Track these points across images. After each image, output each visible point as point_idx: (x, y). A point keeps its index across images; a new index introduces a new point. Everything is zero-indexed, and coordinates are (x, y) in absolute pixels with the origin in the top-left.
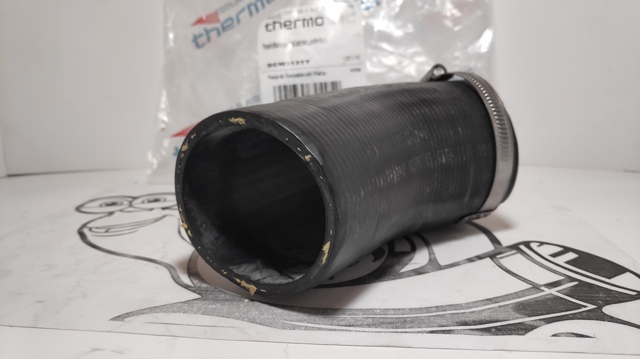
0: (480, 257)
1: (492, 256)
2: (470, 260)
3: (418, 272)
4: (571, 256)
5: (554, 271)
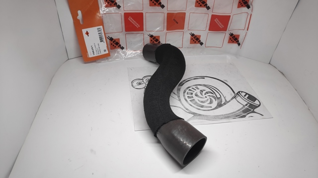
0: (233, 98)
1: (235, 97)
2: (232, 99)
3: (225, 104)
4: (247, 96)
5: (246, 101)
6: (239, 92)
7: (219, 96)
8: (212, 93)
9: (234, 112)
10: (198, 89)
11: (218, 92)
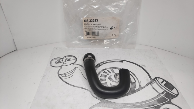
5: (162, 88)
11: (133, 77)
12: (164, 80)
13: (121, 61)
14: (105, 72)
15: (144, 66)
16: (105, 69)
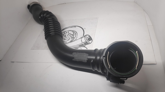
1: (82, 38)
3: (74, 41)
4: (89, 37)
5: (85, 40)
6: (86, 35)
7: (74, 37)
8: (73, 35)
9: (74, 46)
10: (68, 32)
11: (76, 35)
12: (90, 36)
13: (75, 27)
14: (65, 33)
15: (85, 29)
16: (65, 32)
